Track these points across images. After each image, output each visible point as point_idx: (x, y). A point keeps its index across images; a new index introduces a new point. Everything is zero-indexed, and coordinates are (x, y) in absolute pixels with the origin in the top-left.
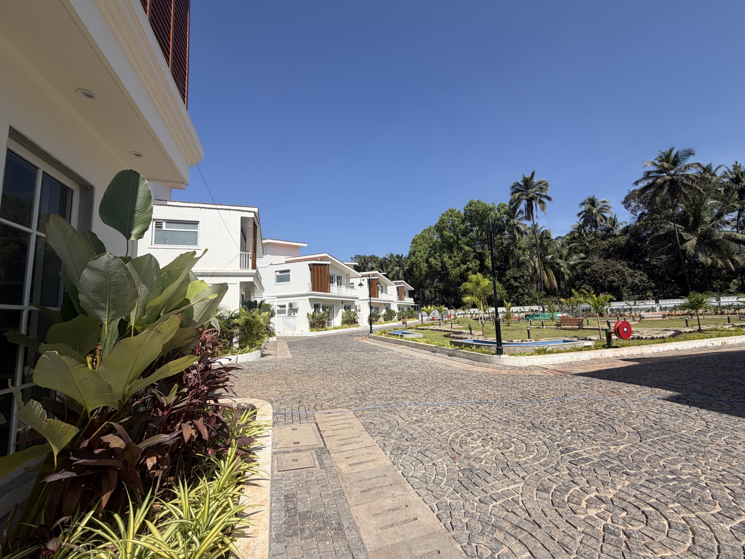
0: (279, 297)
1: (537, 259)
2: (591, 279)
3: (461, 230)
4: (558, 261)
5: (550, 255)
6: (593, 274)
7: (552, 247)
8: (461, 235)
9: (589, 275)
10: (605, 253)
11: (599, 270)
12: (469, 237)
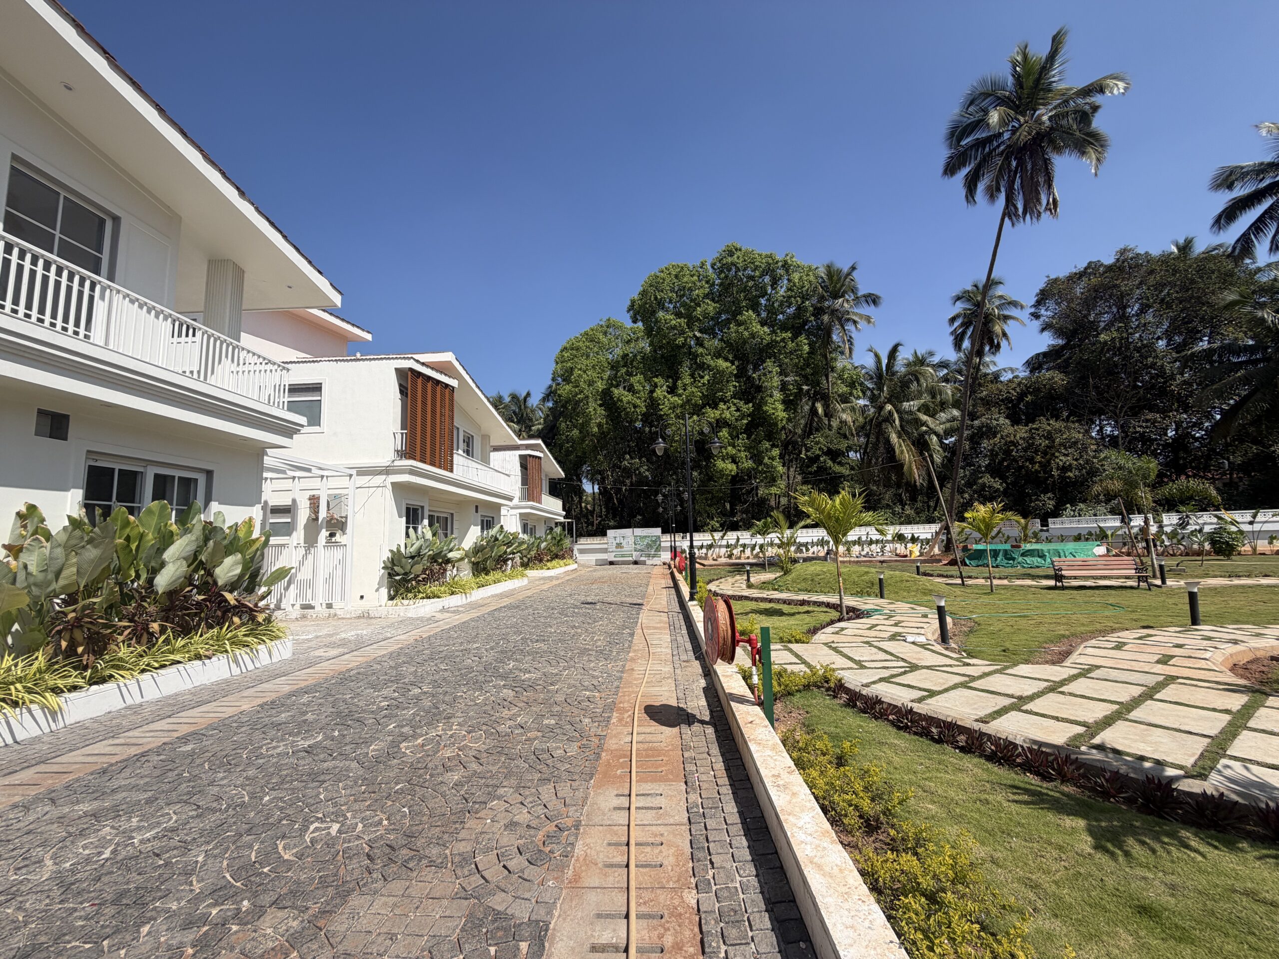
1: (889, 407)
2: (1001, 463)
3: (705, 315)
4: (924, 418)
5: (913, 400)
6: (1008, 452)
7: (918, 380)
8: (700, 331)
9: (997, 454)
10: (1008, 408)
11: (1021, 442)
12: (721, 340)
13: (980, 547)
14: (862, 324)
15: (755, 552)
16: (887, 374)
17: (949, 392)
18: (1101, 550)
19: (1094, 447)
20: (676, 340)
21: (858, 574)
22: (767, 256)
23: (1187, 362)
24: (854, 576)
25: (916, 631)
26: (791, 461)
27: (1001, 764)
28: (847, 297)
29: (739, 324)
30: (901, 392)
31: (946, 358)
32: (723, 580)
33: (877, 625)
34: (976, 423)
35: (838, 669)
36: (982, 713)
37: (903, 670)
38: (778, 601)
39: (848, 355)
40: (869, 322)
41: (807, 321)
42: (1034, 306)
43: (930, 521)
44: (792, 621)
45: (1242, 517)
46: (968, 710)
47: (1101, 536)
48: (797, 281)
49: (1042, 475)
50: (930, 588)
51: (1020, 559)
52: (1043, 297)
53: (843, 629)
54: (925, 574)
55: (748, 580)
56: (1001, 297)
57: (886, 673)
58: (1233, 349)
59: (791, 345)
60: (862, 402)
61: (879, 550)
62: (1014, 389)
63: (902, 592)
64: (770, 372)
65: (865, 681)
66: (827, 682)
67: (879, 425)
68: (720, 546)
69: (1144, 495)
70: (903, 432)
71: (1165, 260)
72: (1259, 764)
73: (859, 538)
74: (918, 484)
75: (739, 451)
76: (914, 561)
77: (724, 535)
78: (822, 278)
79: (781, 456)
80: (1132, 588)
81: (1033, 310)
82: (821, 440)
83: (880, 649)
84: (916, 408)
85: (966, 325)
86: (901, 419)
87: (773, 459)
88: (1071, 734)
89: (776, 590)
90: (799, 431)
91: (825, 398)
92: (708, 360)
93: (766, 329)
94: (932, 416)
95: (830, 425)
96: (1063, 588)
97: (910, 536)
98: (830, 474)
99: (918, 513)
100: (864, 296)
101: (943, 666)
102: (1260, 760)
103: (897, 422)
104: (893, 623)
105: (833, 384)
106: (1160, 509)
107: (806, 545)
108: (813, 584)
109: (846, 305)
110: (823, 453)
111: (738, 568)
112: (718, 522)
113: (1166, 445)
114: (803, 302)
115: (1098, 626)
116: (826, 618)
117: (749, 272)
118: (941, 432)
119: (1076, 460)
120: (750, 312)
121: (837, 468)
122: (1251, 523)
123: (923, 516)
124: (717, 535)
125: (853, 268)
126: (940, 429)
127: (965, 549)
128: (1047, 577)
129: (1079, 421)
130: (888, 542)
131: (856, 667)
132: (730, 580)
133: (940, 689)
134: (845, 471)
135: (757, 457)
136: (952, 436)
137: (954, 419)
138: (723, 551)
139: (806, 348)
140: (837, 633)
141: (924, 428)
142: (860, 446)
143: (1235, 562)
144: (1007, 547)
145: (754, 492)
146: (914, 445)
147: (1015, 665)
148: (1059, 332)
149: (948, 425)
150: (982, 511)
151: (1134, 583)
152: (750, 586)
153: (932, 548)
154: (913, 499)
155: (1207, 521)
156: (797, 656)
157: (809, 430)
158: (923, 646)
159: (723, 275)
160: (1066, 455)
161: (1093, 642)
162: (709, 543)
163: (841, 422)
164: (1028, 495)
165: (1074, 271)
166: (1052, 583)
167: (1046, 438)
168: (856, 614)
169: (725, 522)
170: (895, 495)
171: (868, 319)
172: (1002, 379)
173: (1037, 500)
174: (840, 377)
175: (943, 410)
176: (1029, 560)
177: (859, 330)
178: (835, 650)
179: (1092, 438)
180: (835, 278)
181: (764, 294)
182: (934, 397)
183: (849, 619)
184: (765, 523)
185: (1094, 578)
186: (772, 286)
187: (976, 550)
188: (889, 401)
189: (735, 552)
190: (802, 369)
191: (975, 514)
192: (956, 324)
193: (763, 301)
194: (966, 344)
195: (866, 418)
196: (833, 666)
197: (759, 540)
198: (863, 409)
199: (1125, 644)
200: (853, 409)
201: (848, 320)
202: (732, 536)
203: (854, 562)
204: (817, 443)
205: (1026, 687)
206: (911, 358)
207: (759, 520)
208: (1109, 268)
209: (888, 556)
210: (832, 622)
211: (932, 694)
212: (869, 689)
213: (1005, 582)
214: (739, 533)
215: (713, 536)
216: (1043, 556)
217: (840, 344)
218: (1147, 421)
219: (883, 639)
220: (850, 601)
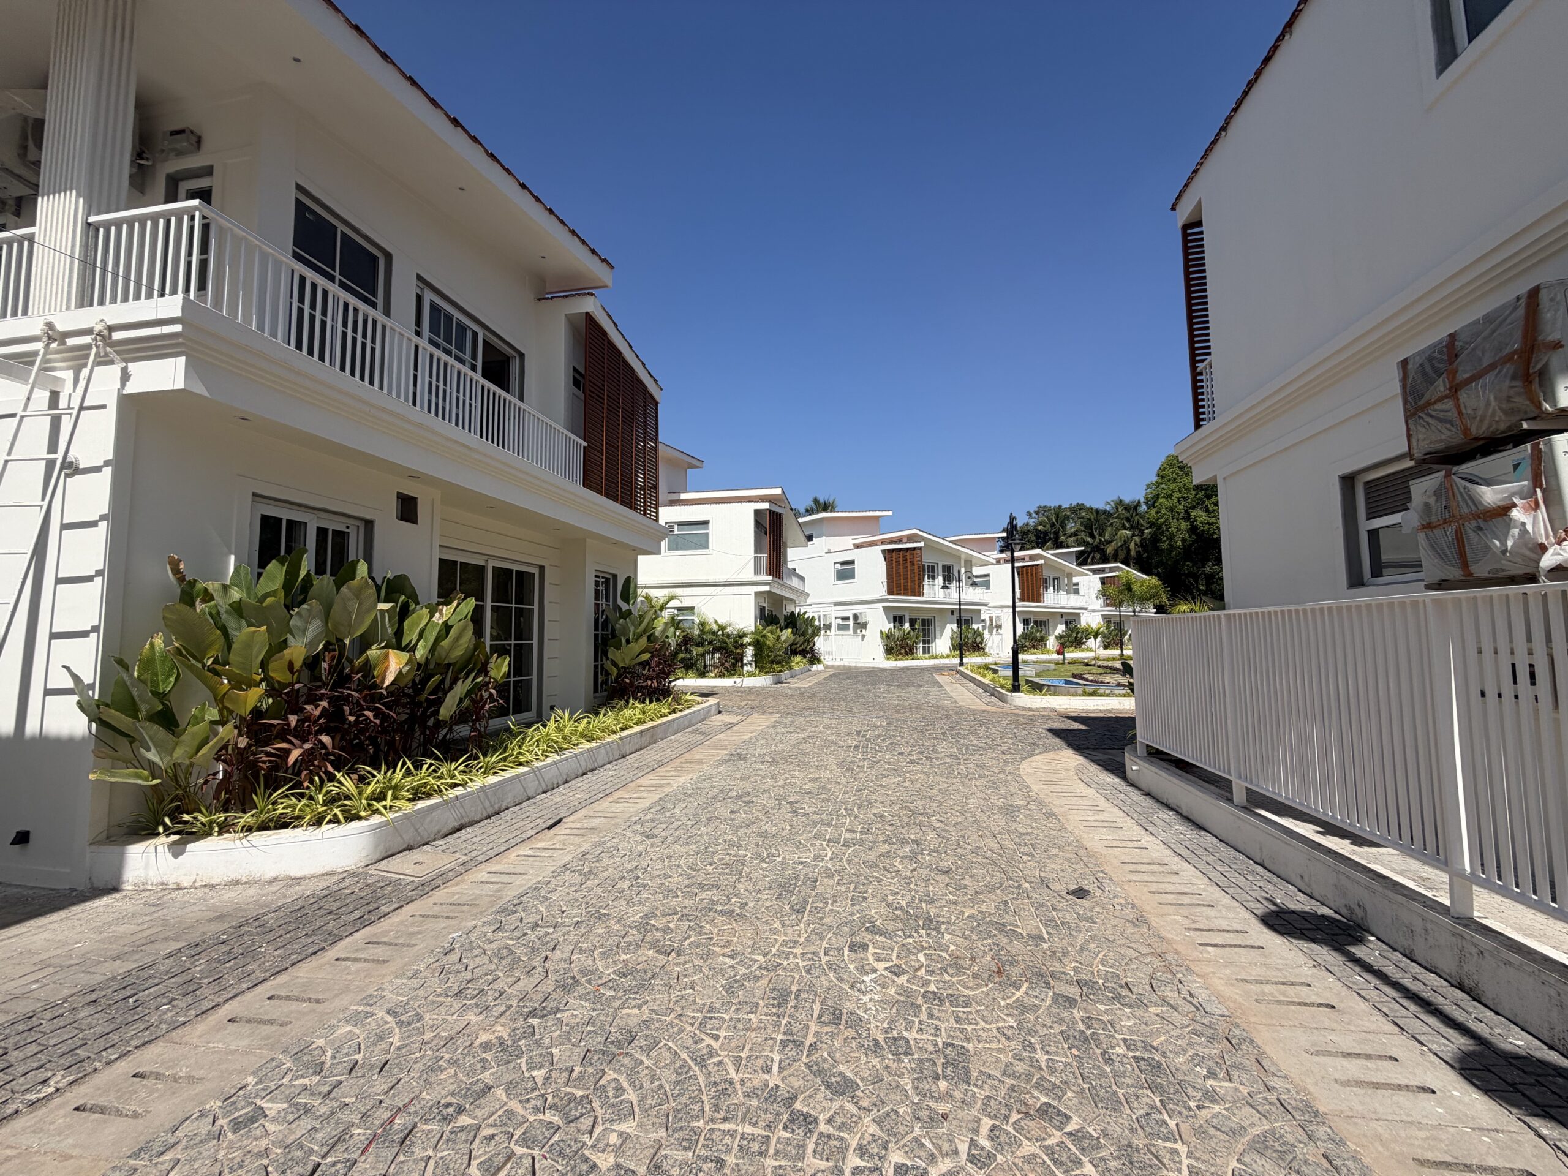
0: (836, 604)
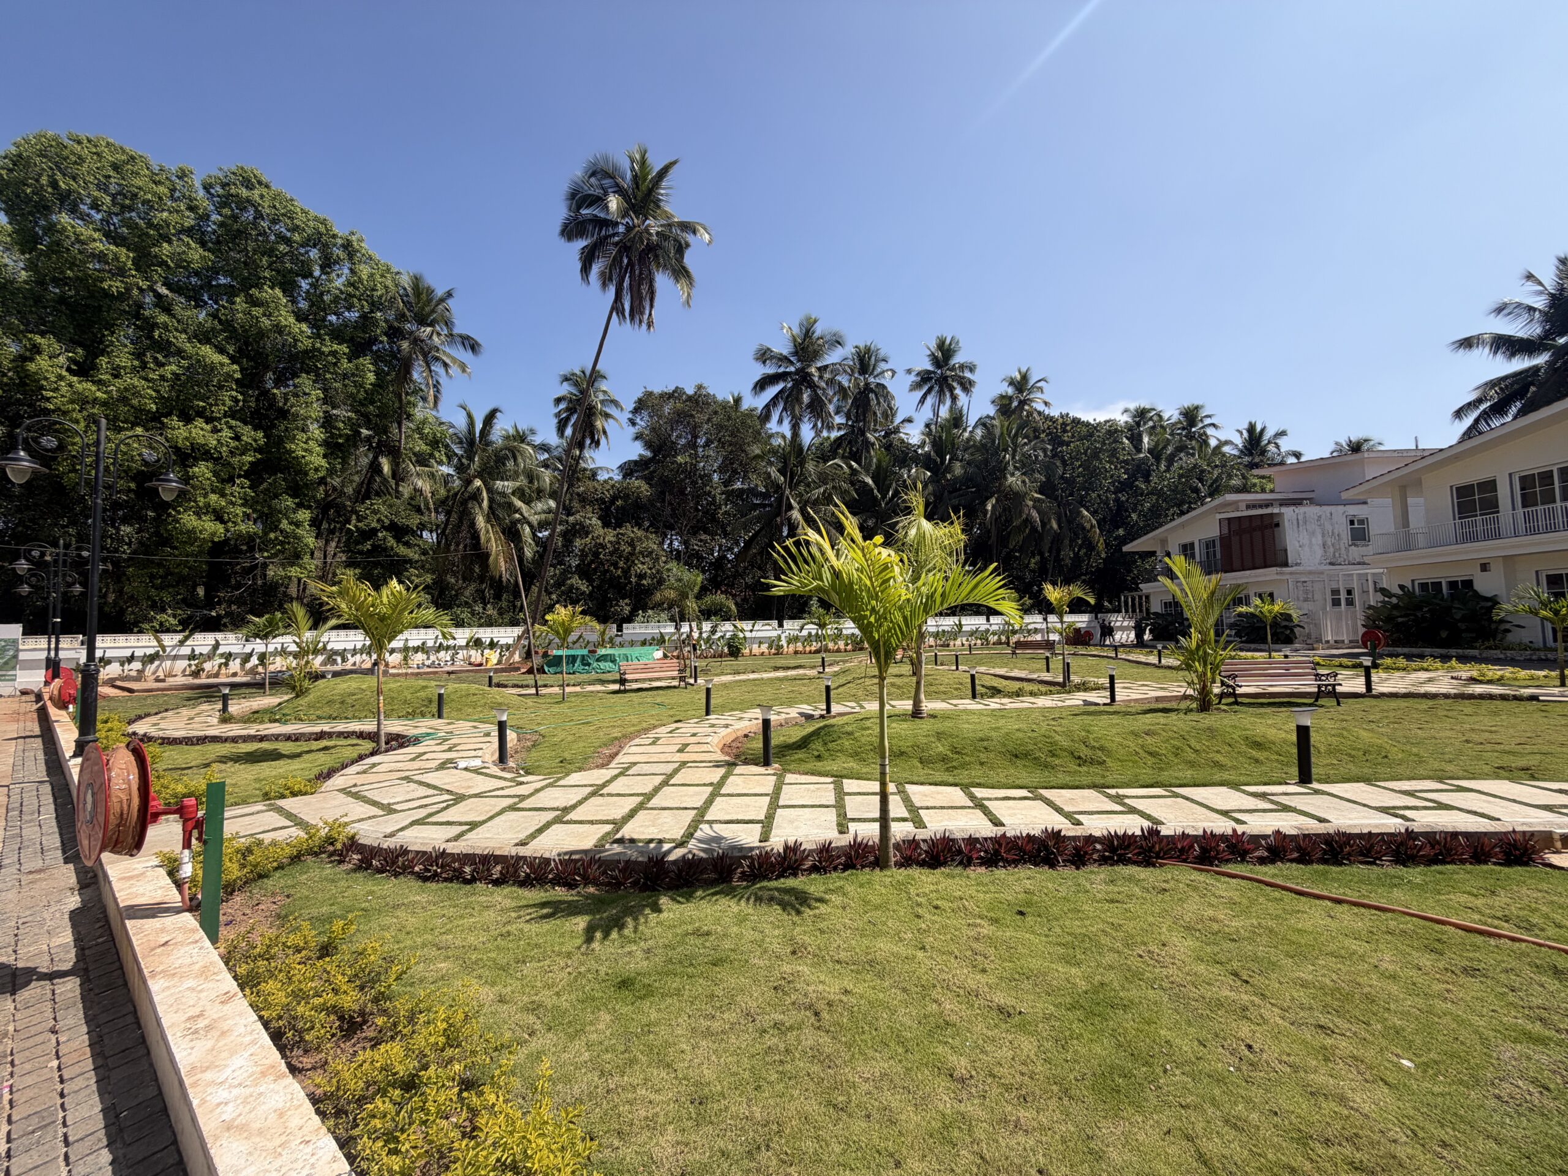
1: (478, 483)
2: (590, 564)
3: (182, 263)
4: (519, 503)
5: (507, 480)
6: (596, 554)
7: (515, 459)
8: (167, 284)
9: (587, 556)
10: (601, 509)
11: (609, 545)
12: (214, 316)
13: (559, 653)
14: (454, 370)
15: (248, 666)
16: (480, 442)
17: (547, 480)
18: (659, 654)
19: (664, 559)
20: (102, 280)
21: (411, 690)
22: (316, 219)
23: (731, 495)
24: (406, 693)
25: (473, 753)
26: (332, 532)
27: (534, 886)
28: (438, 328)
29: (254, 302)
30: (495, 467)
31: (546, 441)
32: (170, 713)
33: (425, 753)
34: (571, 519)
35: (353, 822)
36: (522, 836)
37: (445, 805)
38: (277, 737)
39: (432, 405)
40: (464, 371)
41: (376, 339)
42: (632, 412)
43: (514, 623)
44: (295, 765)
45: (746, 625)
46: (510, 836)
47: (660, 641)
48: (365, 277)
49: (622, 580)
50: (500, 700)
51: (595, 665)
52: (640, 406)
53: (374, 765)
54: (499, 685)
55: (225, 709)
56: (605, 392)
57: (421, 813)
58: (753, 492)
59: (345, 364)
60: (445, 469)
61: (448, 658)
62: (608, 491)
63: (467, 708)
64: (305, 394)
65: (389, 831)
66: (332, 844)
67: (464, 503)
68: (176, 658)
69: (692, 605)
70: (492, 515)
71: (724, 405)
72: (721, 822)
73: (423, 644)
74: (504, 579)
75: (233, 504)
76: (489, 670)
77: (187, 638)
78: (405, 289)
79: (315, 523)
80: (675, 687)
81: (630, 416)
82: (382, 509)
83: (421, 783)
84: (510, 491)
85: (571, 410)
86: (491, 500)
87: (298, 524)
88: (599, 836)
89: (276, 721)
90: (349, 490)
91: (394, 453)
92: (181, 340)
93: (304, 327)
94: (528, 502)
95: (397, 491)
96: (625, 691)
97: (488, 641)
98: (390, 556)
99: (501, 614)
100: (461, 336)
101: (494, 790)
102: (721, 819)
103: (485, 504)
104: (446, 747)
105: (407, 437)
106: (702, 617)
107: (343, 654)
108: (345, 707)
109: (435, 337)
110: (383, 527)
111: (208, 692)
112: (174, 616)
113: (711, 564)
114: (372, 311)
115: (645, 725)
116: (351, 753)
117: (281, 228)
118: (535, 523)
119: (651, 569)
120: (278, 292)
121: (402, 550)
122: (751, 631)
123: (507, 618)
124: (169, 640)
125: (449, 294)
126: (534, 519)
127: (545, 655)
128: (614, 682)
129: (656, 533)
130: (461, 648)
131: (381, 813)
132: (185, 712)
133: (484, 818)
134: (413, 554)
135: (269, 518)
136: (546, 530)
137: (550, 511)
138: (182, 664)
139: (371, 377)
140: (364, 772)
141: (517, 516)
142: (438, 526)
143: (741, 662)
144: (585, 652)
145: (258, 571)
146: (504, 533)
147: (567, 775)
148: (648, 445)
149: (543, 516)
150: (562, 613)
151: (675, 683)
152: (226, 718)
153: (512, 655)
154: (498, 597)
155: (727, 628)
156: (289, 816)
157: (365, 492)
158: (476, 771)
159: (226, 211)
160: (643, 563)
161: (637, 741)
162: (151, 651)
163: (415, 489)
164: (610, 600)
165: (666, 390)
166: (616, 687)
167: (630, 545)
168: (399, 741)
169: (190, 617)
170: (477, 591)
171: (463, 367)
172: (599, 478)
173: (617, 605)
174: (419, 430)
175: (539, 498)
176: (602, 665)
177: (451, 377)
178: (357, 796)
179: (664, 550)
180: (424, 297)
181: (308, 274)
182: (531, 482)
183: (387, 751)
184: (270, 622)
185: (651, 680)
186: (322, 267)
187: (555, 656)
188: (480, 475)
189: (207, 666)
190: (362, 404)
191: (556, 617)
192: (562, 406)
193: (304, 284)
194: (569, 431)
195: (448, 491)
196: (346, 819)
197: (259, 646)
198: (446, 479)
199: (658, 739)
200: (432, 476)
201: (437, 359)
202: (203, 642)
203: (412, 674)
204: (375, 512)
205: (571, 796)
206: (512, 431)
207: (259, 616)
208: (690, 398)
209: (459, 665)
210: (361, 758)
211: (474, 825)
212: (393, 839)
213: (578, 689)
214: (219, 636)
215: (159, 641)
216: (613, 661)
217: (423, 387)
218: (701, 541)
219: (428, 771)
220: (393, 726)
